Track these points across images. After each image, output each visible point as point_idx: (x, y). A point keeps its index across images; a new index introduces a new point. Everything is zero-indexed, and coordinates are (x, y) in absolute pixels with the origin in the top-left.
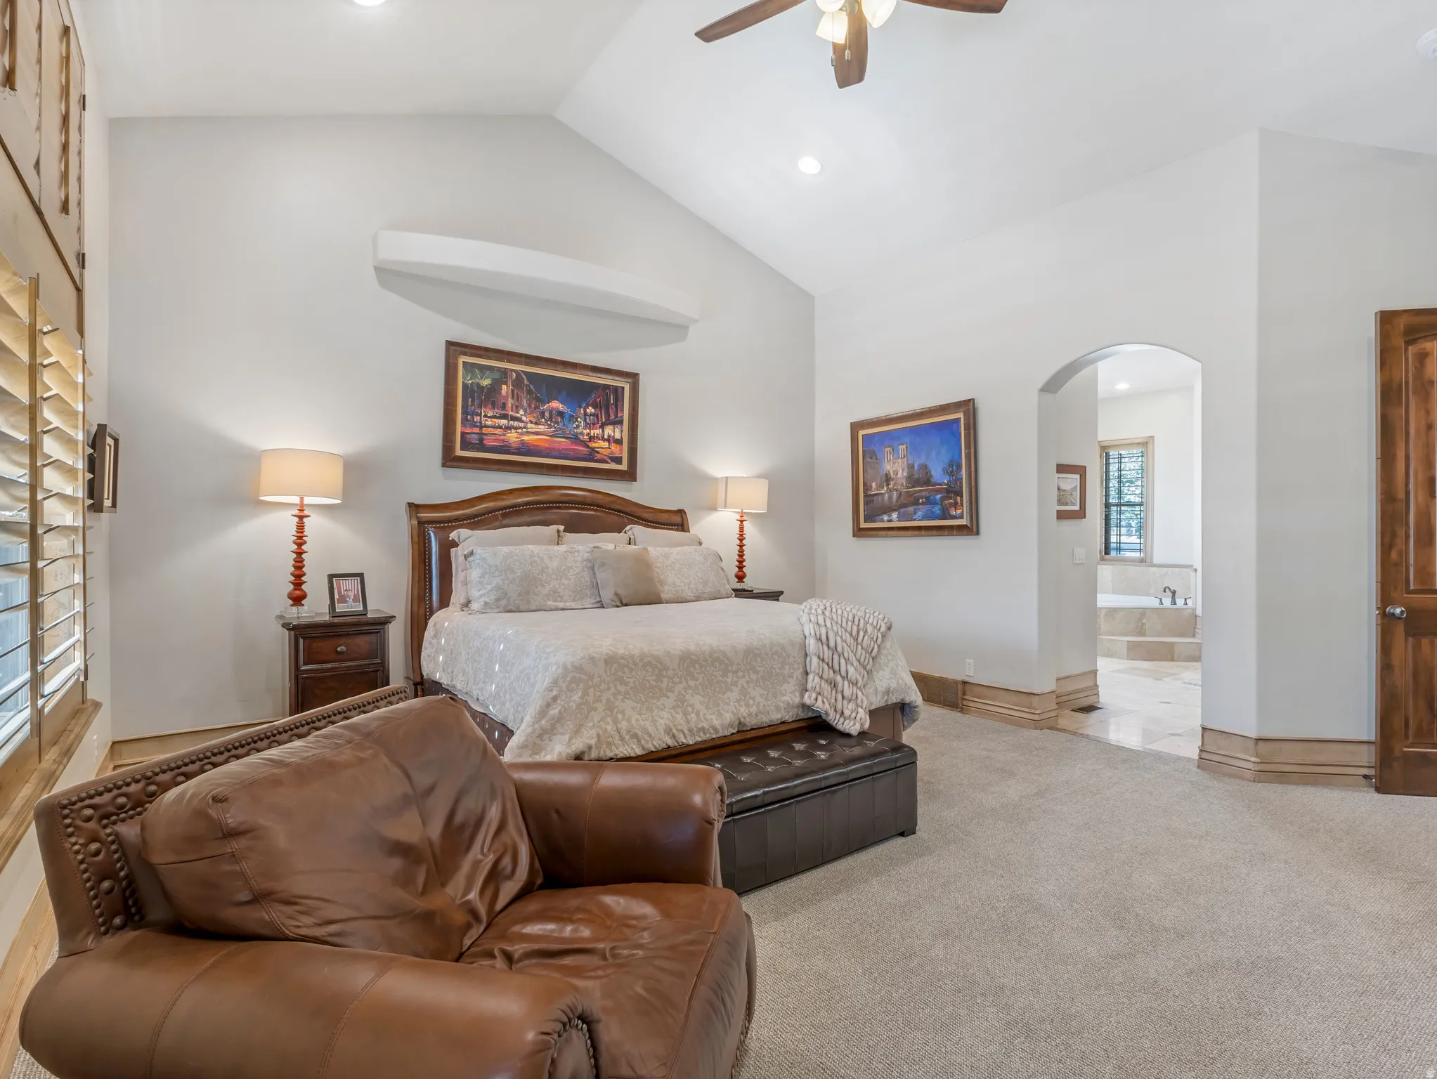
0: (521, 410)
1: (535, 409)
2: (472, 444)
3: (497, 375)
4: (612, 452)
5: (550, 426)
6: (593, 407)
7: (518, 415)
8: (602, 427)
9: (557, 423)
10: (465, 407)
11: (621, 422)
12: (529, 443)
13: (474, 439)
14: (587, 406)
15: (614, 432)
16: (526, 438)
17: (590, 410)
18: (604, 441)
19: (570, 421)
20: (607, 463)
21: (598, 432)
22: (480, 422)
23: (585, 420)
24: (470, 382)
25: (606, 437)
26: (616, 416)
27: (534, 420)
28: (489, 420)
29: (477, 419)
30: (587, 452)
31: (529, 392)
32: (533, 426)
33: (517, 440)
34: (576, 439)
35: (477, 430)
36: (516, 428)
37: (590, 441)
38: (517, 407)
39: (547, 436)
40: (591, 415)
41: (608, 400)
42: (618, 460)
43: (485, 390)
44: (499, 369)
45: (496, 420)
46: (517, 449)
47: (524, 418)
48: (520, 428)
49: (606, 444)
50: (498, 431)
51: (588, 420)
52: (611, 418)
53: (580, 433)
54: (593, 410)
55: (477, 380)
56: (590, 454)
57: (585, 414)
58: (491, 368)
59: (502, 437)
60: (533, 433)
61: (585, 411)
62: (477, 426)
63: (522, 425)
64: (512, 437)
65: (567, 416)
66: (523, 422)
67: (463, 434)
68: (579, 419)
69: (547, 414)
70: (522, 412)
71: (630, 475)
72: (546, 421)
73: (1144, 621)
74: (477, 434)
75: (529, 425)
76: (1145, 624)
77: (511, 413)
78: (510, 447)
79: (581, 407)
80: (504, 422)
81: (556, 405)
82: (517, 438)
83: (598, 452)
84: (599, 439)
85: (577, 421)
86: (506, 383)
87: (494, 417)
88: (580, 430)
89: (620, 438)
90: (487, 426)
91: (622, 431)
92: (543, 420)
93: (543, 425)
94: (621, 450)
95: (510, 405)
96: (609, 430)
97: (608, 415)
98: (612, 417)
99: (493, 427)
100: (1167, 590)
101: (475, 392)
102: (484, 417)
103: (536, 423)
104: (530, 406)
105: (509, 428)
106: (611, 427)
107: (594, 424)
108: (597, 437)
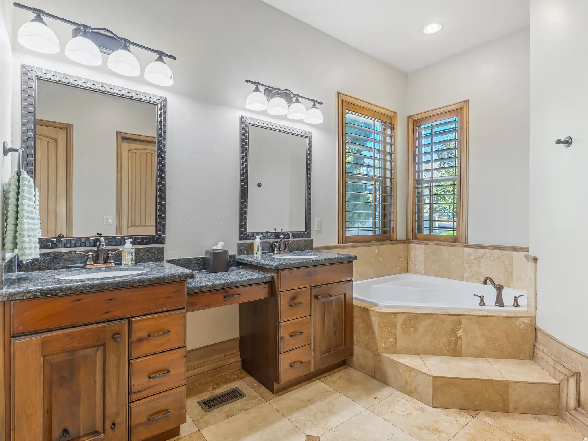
73: (459, 333)
76: (461, 337)
100: (488, 281)
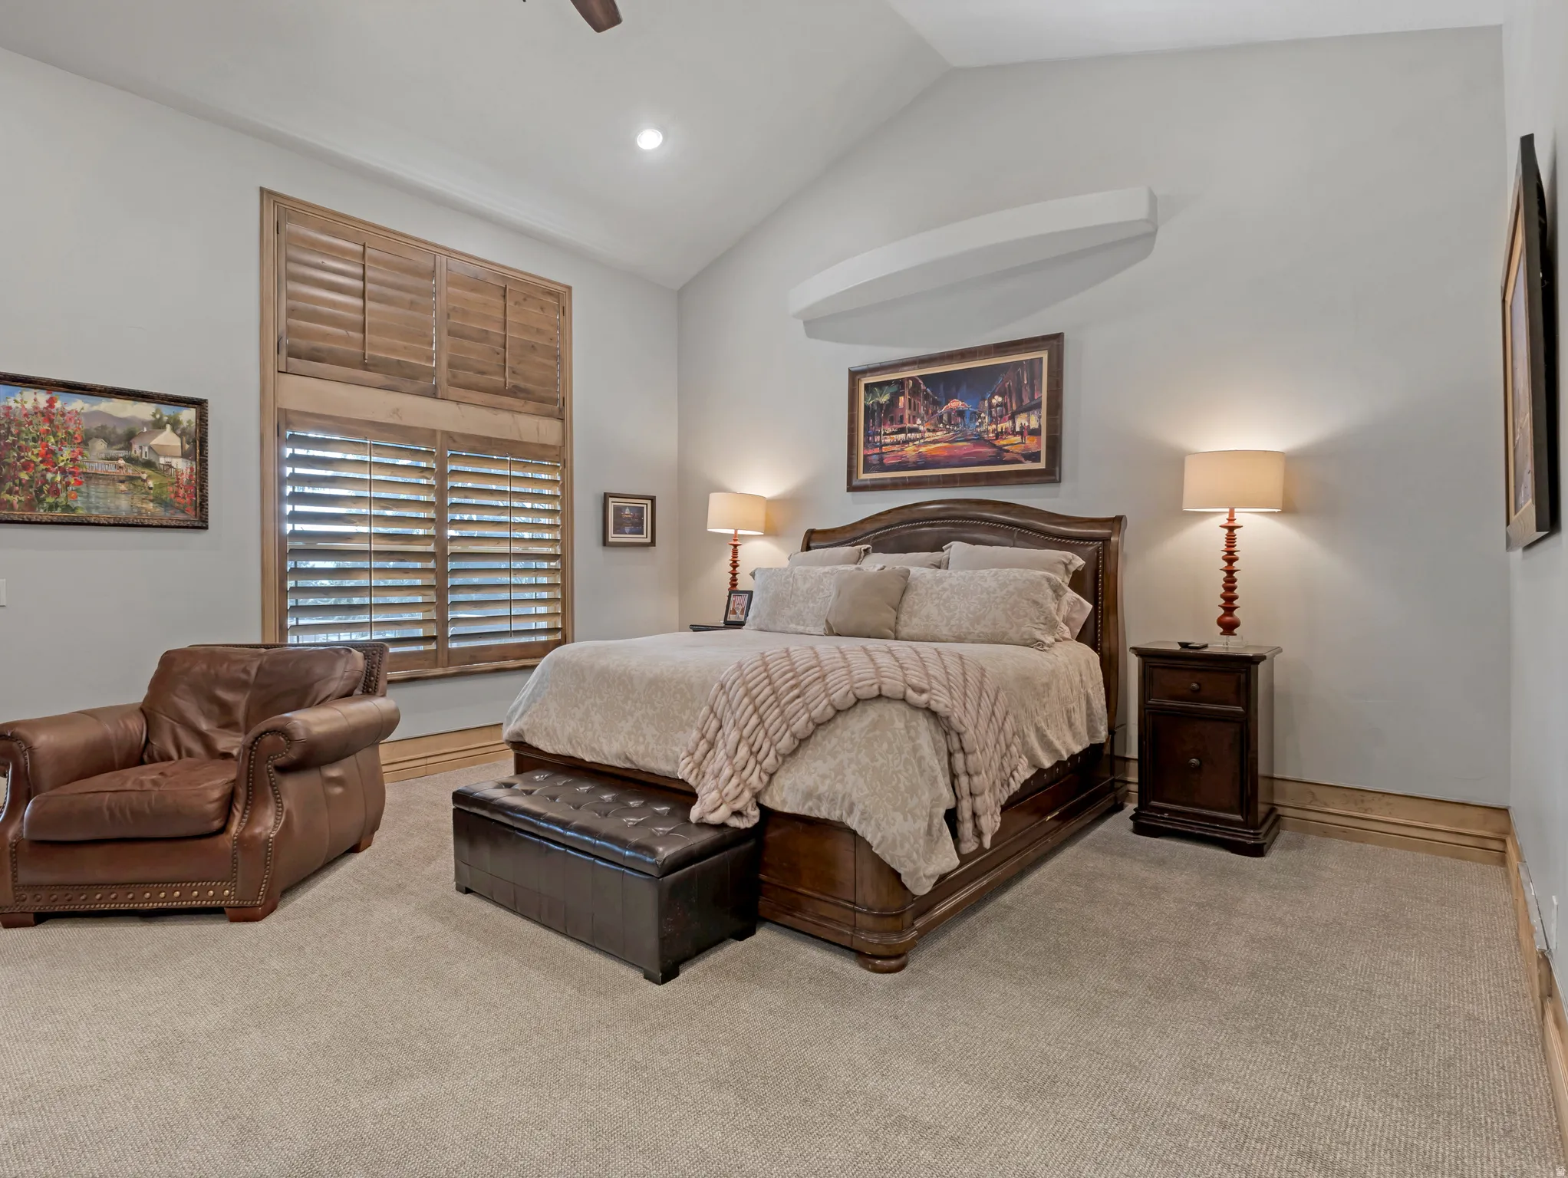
0: (918, 420)
1: (932, 414)
2: (874, 465)
3: (894, 388)
4: (1027, 448)
5: (949, 431)
6: (1000, 395)
7: (915, 426)
8: (1013, 418)
9: (957, 425)
10: (866, 429)
11: (1038, 406)
12: (926, 455)
13: (875, 459)
14: (992, 397)
15: (1029, 421)
16: (923, 449)
17: (997, 399)
18: (1015, 436)
19: (971, 419)
20: (1020, 462)
21: (1007, 425)
22: (880, 441)
23: (990, 414)
24: (871, 402)
25: (1018, 429)
26: (1032, 398)
27: (931, 428)
28: (888, 437)
29: (877, 438)
30: (994, 452)
31: (927, 397)
32: (931, 434)
33: (914, 453)
34: (979, 440)
35: (877, 450)
36: (914, 441)
37: (997, 439)
38: (914, 417)
39: (945, 442)
40: (997, 406)
41: (1020, 381)
42: (1034, 457)
43: (884, 408)
44: (897, 381)
45: (894, 436)
46: (914, 463)
47: (921, 428)
48: (918, 439)
49: (1018, 439)
50: (896, 448)
51: (994, 413)
52: (1024, 404)
53: (984, 432)
54: (1000, 399)
55: (877, 399)
56: (998, 454)
57: (991, 406)
58: (888, 383)
59: (900, 453)
60: (930, 442)
61: (990, 403)
62: (877, 446)
63: (918, 436)
64: (910, 451)
65: (968, 415)
66: (920, 432)
67: (866, 457)
68: (983, 415)
69: (945, 418)
70: (919, 421)
71: (1051, 475)
72: (945, 425)
74: (878, 454)
75: (927, 434)
77: (908, 425)
78: (908, 462)
79: (984, 400)
80: (902, 436)
81: (956, 404)
82: (915, 451)
83: (1008, 451)
84: (1009, 434)
85: (980, 417)
86: (903, 394)
87: (893, 433)
88: (984, 428)
89: (1037, 427)
90: (886, 445)
91: (1040, 417)
92: (941, 426)
93: (941, 431)
94: (1039, 443)
95: (907, 417)
96: (1021, 420)
97: (1020, 399)
98: (1026, 401)
99: (893, 444)
101: (875, 411)
102: (884, 435)
103: (934, 431)
104: (927, 413)
105: (906, 442)
106: (1024, 415)
107: (1001, 417)
108: (1006, 432)
